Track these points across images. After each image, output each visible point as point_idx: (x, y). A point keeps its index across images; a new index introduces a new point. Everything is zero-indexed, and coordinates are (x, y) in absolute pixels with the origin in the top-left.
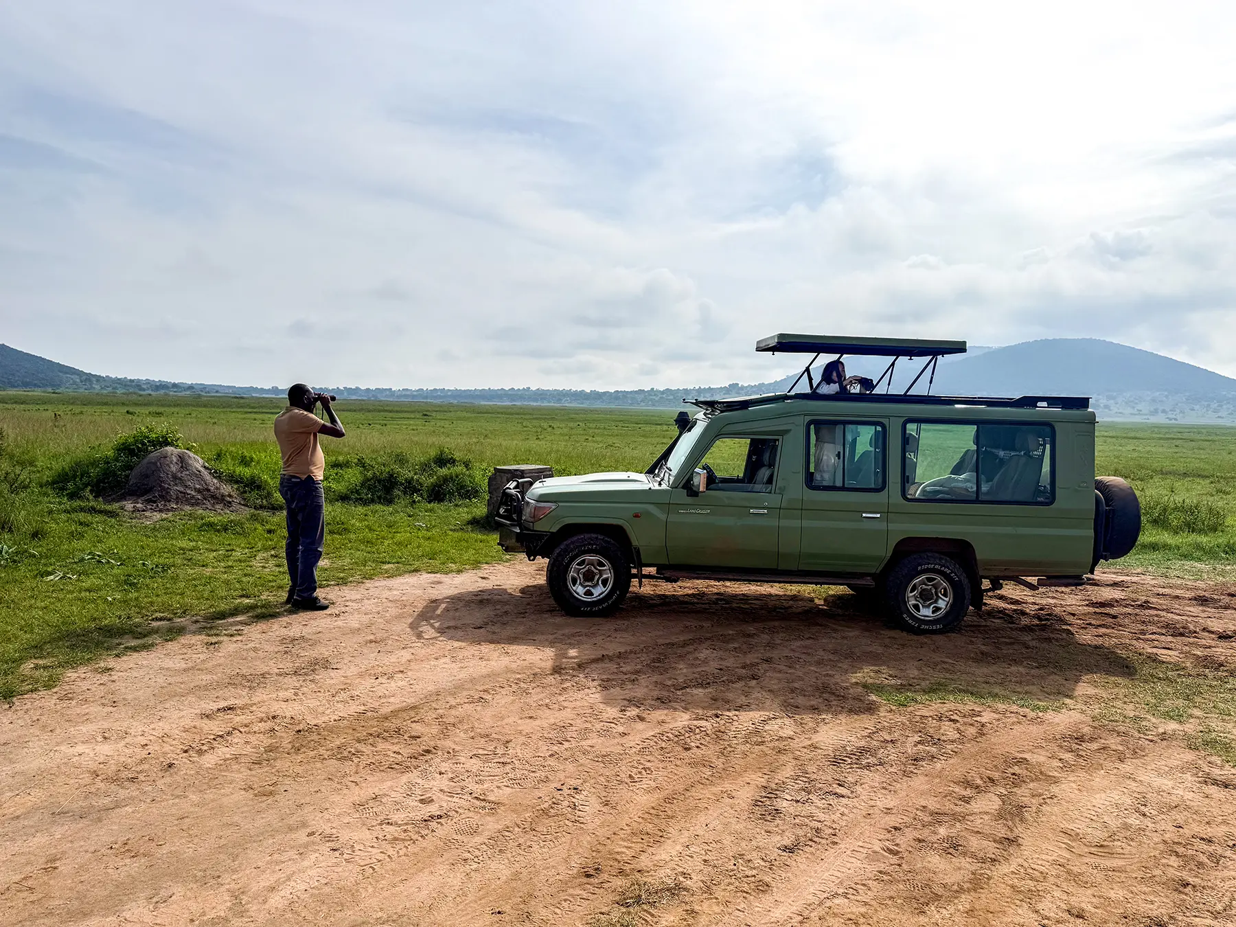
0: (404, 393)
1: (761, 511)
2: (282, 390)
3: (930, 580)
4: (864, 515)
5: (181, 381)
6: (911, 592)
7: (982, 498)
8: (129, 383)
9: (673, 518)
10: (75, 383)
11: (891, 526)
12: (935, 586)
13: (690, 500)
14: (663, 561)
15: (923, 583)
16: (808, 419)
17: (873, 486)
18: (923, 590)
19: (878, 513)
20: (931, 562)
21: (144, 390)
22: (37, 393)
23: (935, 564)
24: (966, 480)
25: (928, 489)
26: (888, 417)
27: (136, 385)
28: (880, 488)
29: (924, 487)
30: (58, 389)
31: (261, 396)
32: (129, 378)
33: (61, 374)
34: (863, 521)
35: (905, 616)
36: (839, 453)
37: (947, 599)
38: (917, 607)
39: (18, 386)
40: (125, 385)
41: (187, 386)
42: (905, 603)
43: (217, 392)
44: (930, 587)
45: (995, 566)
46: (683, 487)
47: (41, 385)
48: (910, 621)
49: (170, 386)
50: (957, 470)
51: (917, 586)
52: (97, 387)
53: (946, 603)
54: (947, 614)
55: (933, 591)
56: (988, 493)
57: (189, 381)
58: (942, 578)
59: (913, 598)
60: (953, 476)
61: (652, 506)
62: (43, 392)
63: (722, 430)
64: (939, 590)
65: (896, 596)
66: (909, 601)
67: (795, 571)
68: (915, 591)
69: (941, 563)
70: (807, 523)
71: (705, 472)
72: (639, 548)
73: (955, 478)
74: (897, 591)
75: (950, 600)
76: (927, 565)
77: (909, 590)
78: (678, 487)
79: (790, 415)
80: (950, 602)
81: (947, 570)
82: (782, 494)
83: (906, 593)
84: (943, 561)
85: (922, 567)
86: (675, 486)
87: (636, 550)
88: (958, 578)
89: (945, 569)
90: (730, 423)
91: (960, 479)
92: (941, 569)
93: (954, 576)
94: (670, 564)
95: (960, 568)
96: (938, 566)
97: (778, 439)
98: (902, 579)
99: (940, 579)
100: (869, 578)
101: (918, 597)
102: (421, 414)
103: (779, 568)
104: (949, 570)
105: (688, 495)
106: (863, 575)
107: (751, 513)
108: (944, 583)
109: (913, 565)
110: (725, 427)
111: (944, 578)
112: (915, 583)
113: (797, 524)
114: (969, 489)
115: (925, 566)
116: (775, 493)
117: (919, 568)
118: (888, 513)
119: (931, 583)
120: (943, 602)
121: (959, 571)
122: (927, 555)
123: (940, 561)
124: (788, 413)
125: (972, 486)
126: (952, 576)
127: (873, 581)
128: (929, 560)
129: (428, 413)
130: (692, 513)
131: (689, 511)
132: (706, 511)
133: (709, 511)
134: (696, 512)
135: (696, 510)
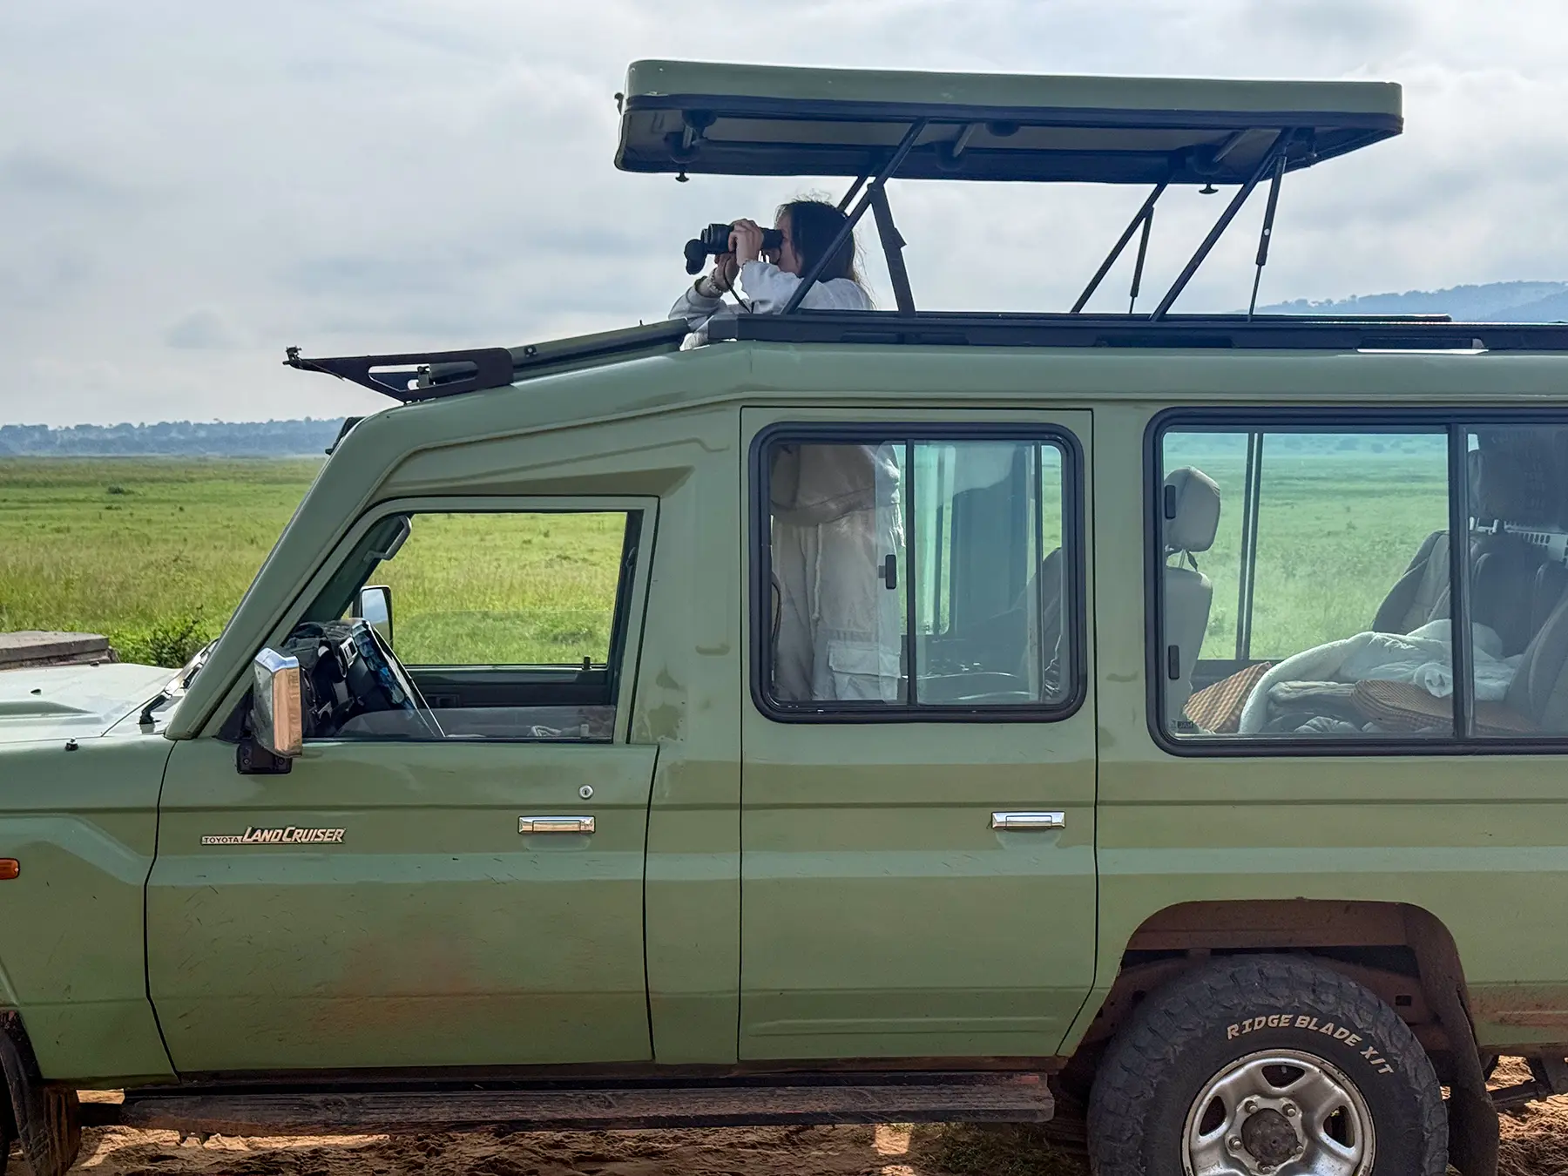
1: (568, 824)
3: (1275, 1075)
4: (1000, 818)
6: (1204, 1131)
7: (1480, 725)
9: (173, 874)
11: (1116, 862)
12: (1304, 1101)
13: (249, 788)
14: (154, 1064)
15: (1249, 1087)
16: (760, 419)
17: (1032, 696)
18: (1257, 1117)
19: (1057, 809)
20: (1281, 1004)
23: (1298, 1013)
24: (1424, 652)
25: (1283, 689)
28: (1067, 703)
29: (1273, 682)
34: (998, 847)
36: (891, 560)
37: (1351, 1153)
44: (1284, 1101)
45: (1539, 1007)
46: (224, 735)
50: (1395, 615)
51: (1228, 1103)
53: (1347, 1170)
55: (1296, 1119)
56: (1503, 704)
58: (1329, 1066)
59: (1216, 1154)
60: (1378, 636)
61: (80, 827)
63: (392, 480)
64: (1321, 1118)
65: (1138, 1155)
66: (1196, 1168)
67: (730, 1067)
68: (1224, 1127)
69: (1320, 1007)
70: (763, 866)
71: (292, 662)
72: (17, 1014)
73: (1384, 643)
74: (1143, 1130)
75: (1362, 1154)
76: (1264, 1019)
77: (1197, 1120)
78: (207, 732)
79: (687, 404)
80: (1365, 1163)
81: (1347, 1033)
82: (655, 742)
83: (1182, 1137)
84: (1331, 999)
85: (1242, 1028)
86: (191, 728)
87: (7, 1027)
88: (1394, 1065)
89: (1338, 1032)
90: (426, 450)
91: (1403, 646)
92: (1323, 1030)
93: (1373, 1057)
94: (179, 1074)
95: (1399, 1023)
96: (1308, 1019)
97: (641, 512)
98: (1160, 1077)
99: (1317, 1070)
100: (1032, 1078)
101: (1238, 1148)
102: (106, 489)
103: (658, 1061)
104: (1354, 1035)
105: (243, 767)
106: (1006, 1069)
107: (526, 833)
108: (1338, 1090)
109: (1208, 1017)
110: (406, 467)
111: (1336, 1066)
112: (1218, 1091)
113: (723, 868)
114: (1429, 687)
115: (1257, 1020)
116: (628, 742)
117: (1232, 1031)
118: (1098, 807)
119: (1284, 1089)
120: (1337, 1166)
121: (1399, 1039)
122: (1261, 972)
123: (1318, 1000)
124: (677, 397)
125: (1440, 676)
126: (1367, 1057)
127: (1047, 1093)
128: (1272, 996)
129: (120, 487)
130: (265, 843)
131: (250, 837)
132: (327, 834)
133: (342, 831)
134: (281, 840)
135: (284, 830)
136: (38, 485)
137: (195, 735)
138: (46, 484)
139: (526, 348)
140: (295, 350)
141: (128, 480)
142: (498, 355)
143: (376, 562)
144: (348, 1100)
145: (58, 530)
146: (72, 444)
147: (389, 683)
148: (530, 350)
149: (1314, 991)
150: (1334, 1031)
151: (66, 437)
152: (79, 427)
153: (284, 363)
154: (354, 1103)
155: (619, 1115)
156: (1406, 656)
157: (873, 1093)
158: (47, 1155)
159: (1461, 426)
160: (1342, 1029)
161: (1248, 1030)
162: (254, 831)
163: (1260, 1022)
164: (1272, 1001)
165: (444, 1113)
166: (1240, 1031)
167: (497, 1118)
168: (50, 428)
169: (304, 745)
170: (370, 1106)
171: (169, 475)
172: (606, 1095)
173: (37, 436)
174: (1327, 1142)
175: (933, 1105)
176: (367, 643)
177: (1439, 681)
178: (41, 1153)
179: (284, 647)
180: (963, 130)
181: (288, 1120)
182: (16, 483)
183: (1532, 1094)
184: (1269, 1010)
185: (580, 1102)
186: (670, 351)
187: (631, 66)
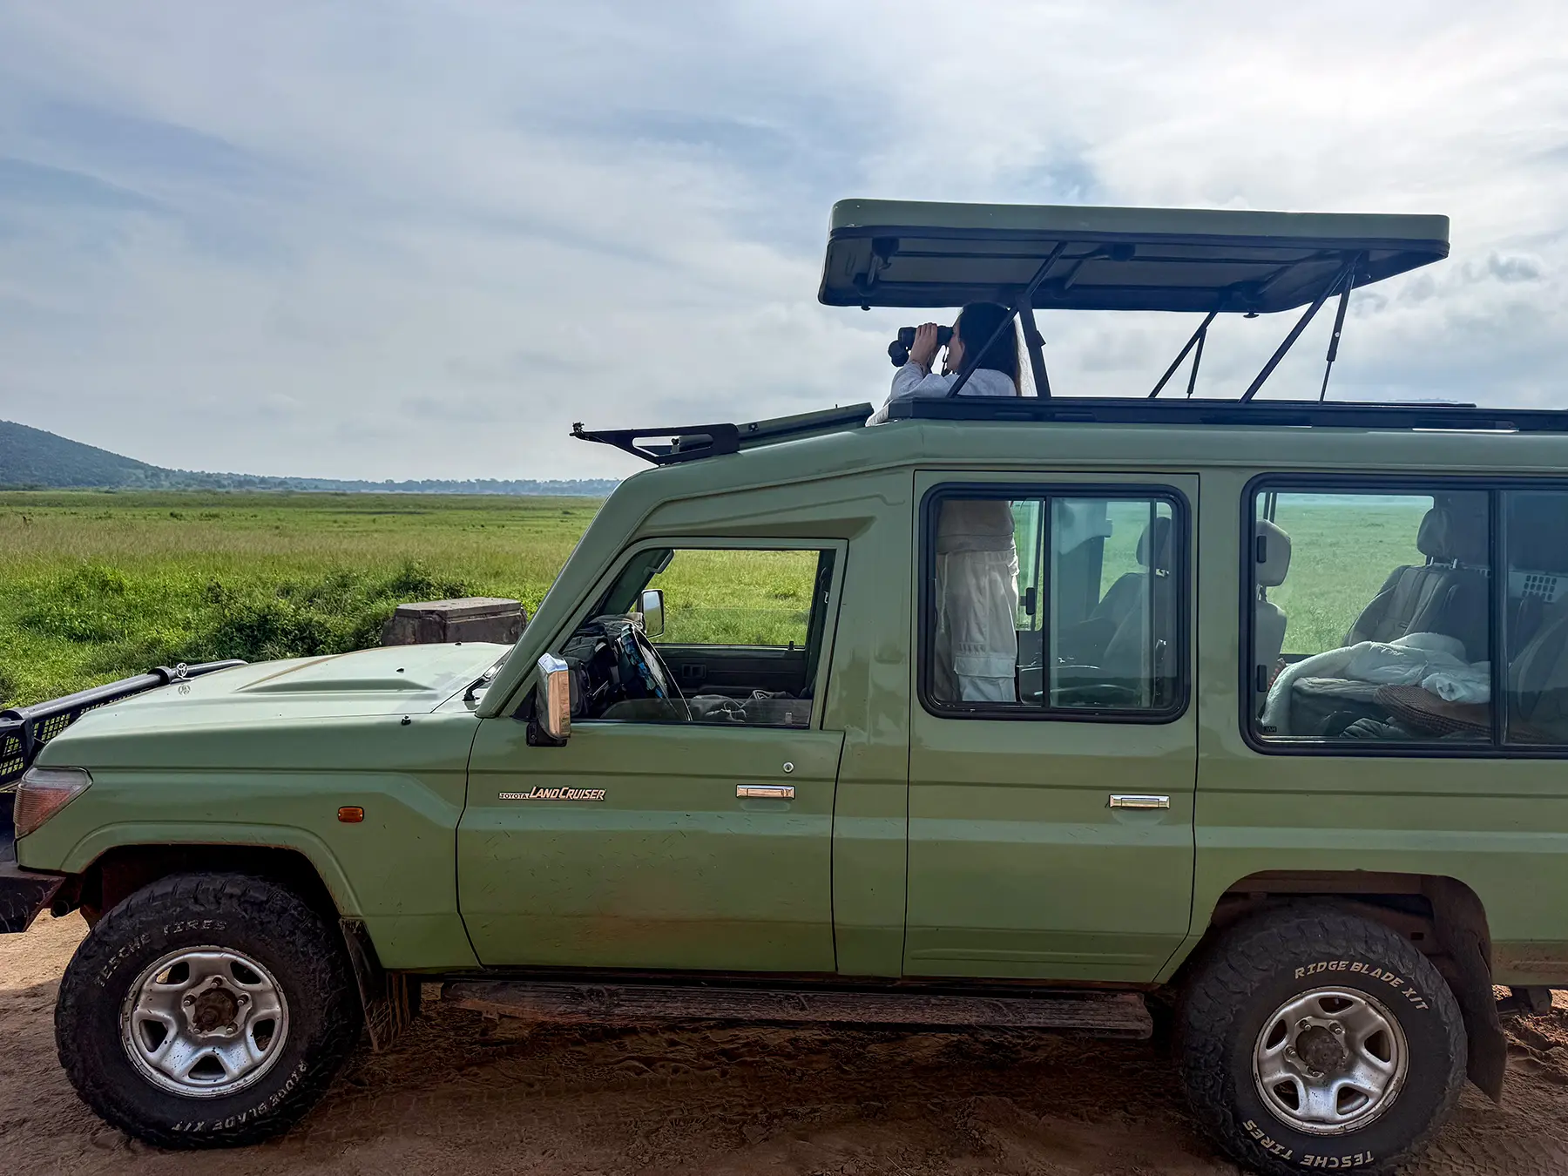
0: (551, 485)
1: (775, 792)
2: (399, 484)
3: (1328, 1004)
4: (1116, 799)
5: (272, 476)
6: (1270, 1045)
8: (205, 479)
9: (479, 821)
10: (138, 479)
11: (1209, 836)
12: (1349, 1024)
15: (1308, 1009)
16: (928, 480)
18: (1310, 1034)
19: (1162, 792)
20: (1339, 952)
21: (224, 486)
22: (89, 492)
23: (1352, 960)
25: (1304, 683)
26: (1193, 470)
27: (216, 480)
28: (1174, 709)
30: (117, 487)
31: (372, 492)
32: (206, 472)
33: (121, 469)
34: (1114, 821)
35: (1250, 1125)
36: (1031, 591)
37: (1387, 1066)
38: (1288, 1093)
39: (69, 484)
40: (201, 481)
41: (279, 480)
42: (1251, 1081)
43: (316, 487)
44: (1334, 1024)
45: (1547, 958)
46: (518, 715)
47: (97, 483)
48: (1268, 1143)
49: (257, 481)
50: (1374, 623)
51: (1289, 1023)
52: (166, 483)
53: (1382, 1079)
54: (1386, 1116)
55: (1341, 1036)
57: (282, 475)
58: (1374, 1000)
59: (1278, 1063)
62: (95, 492)
63: (648, 523)
64: (1362, 1038)
65: (1218, 1065)
66: (1262, 1074)
67: (894, 980)
68: (1284, 1042)
69: (1371, 955)
70: (924, 830)
71: (562, 666)
72: (362, 923)
73: (1380, 651)
74: (1224, 1046)
75: (1396, 1069)
76: (1325, 964)
77: (1264, 1038)
78: (503, 714)
79: (871, 468)
80: (1398, 1074)
81: (1392, 977)
82: (842, 729)
83: (1254, 1050)
84: (1380, 949)
85: (1307, 970)
86: (493, 710)
87: (355, 931)
88: (1429, 1002)
89: (1385, 976)
90: (673, 501)
91: (1395, 653)
92: (1373, 974)
93: (1412, 996)
94: (484, 966)
95: (1432, 968)
96: (1361, 965)
97: (834, 551)
98: (1238, 1006)
99: (1364, 1002)
100: (1133, 998)
101: (1293, 1056)
102: (561, 512)
103: (840, 972)
104: (1397, 979)
105: (530, 741)
106: (1110, 990)
107: (742, 798)
108: (1380, 1018)
109: (1279, 961)
110: (658, 514)
111: (1380, 1001)
112: (1282, 1016)
113: (892, 829)
114: (1440, 693)
115: (1320, 964)
116: (821, 728)
117: (1299, 972)
118: (1197, 793)
119: (1334, 1014)
120: (1375, 1075)
121: (1433, 982)
122: (1322, 926)
123: (1369, 949)
124: (863, 462)
125: (1450, 684)
126: (1407, 996)
127: (1145, 1012)
128: (1331, 945)
129: (569, 511)
130: (546, 799)
131: (534, 794)
132: (592, 794)
133: (604, 792)
134: (558, 797)
135: (561, 789)
136: (530, 509)
137: (497, 715)
138: (534, 509)
139: (750, 425)
140: (579, 425)
141: (573, 508)
142: (728, 429)
143: (651, 574)
144: (607, 990)
145: (537, 532)
146: (547, 489)
147: (645, 674)
148: (753, 427)
149: (1366, 942)
150: (1382, 975)
151: (545, 486)
152: (551, 481)
153: (571, 435)
154: (612, 994)
155: (810, 1018)
156: (1397, 661)
157: (1007, 1005)
158: (388, 1022)
159: (1502, 491)
160: (1388, 974)
161: (1312, 972)
162: (538, 790)
163: (1322, 966)
164: (1332, 950)
165: (676, 1008)
166: (1305, 973)
167: (717, 1015)
168: (538, 482)
169: (572, 725)
170: (623, 997)
171: (593, 505)
172: (800, 996)
173: (531, 485)
174: (1368, 1056)
175: (1057, 1022)
176: (629, 644)
177: (1448, 688)
178: (382, 1021)
179: (561, 653)
180: (1079, 264)
181: (561, 1009)
182: (520, 508)
183: (1516, 1010)
184: (1330, 957)
185: (780, 1001)
186: (858, 427)
187: (835, 206)
